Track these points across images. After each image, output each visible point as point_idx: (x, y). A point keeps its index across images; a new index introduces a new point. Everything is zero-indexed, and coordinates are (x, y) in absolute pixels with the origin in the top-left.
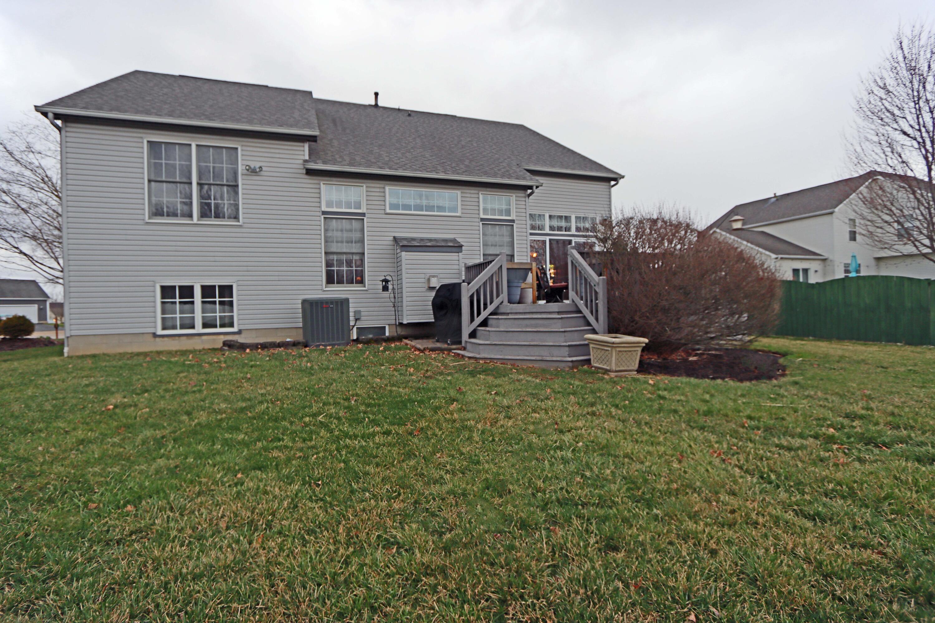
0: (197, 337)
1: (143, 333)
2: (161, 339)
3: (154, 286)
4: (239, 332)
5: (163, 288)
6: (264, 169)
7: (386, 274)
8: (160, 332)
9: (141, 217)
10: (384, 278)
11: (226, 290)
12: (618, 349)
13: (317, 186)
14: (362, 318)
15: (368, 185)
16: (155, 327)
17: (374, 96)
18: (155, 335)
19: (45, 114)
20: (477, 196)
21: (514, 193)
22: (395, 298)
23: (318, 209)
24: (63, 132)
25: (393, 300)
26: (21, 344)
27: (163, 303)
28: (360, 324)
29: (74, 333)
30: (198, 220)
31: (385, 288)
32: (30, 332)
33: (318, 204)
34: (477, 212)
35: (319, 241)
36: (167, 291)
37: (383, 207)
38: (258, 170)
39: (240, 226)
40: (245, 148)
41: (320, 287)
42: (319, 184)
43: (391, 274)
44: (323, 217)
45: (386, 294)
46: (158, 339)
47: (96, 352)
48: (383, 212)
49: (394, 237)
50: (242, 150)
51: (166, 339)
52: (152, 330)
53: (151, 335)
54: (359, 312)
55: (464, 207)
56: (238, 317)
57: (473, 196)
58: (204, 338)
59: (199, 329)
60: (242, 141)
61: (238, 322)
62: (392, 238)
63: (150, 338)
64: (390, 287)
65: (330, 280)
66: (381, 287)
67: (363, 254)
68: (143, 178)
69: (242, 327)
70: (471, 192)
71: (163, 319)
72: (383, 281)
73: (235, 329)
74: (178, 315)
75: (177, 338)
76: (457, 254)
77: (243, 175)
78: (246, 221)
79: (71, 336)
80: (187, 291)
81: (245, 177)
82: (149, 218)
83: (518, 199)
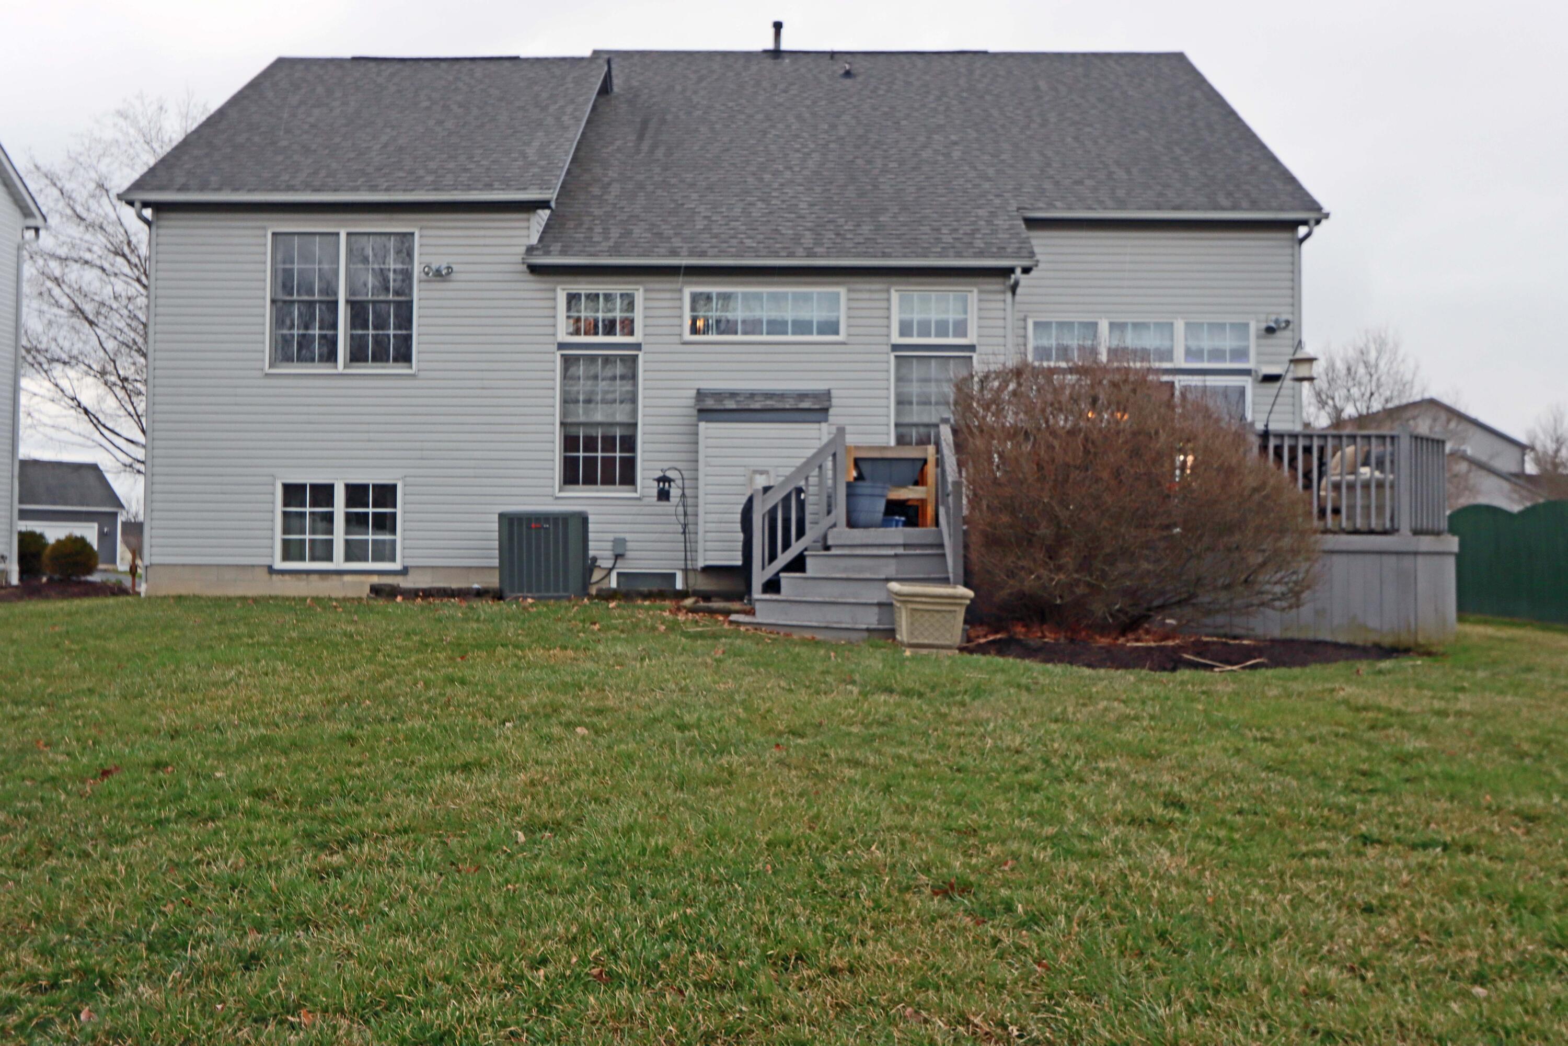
0: (335, 577)
1: (253, 566)
2: (280, 577)
3: (273, 485)
4: (405, 571)
5: (287, 488)
6: (455, 267)
7: (665, 465)
8: (279, 565)
9: (258, 364)
10: (660, 474)
11: (386, 494)
12: (910, 606)
13: (550, 295)
14: (629, 554)
15: (651, 286)
16: (272, 556)
17: (772, 31)
18: (271, 570)
19: (131, 203)
20: (884, 296)
21: (975, 284)
22: (685, 514)
23: (551, 339)
24: (154, 228)
25: (682, 518)
26: (76, 590)
27: (285, 514)
28: (625, 567)
29: (156, 560)
30: (345, 367)
31: (664, 495)
32: (91, 570)
33: (550, 330)
34: (884, 331)
35: (550, 401)
36: (293, 493)
37: (676, 330)
38: (444, 272)
39: (413, 376)
40: (425, 232)
41: (548, 491)
42: (554, 290)
43: (679, 465)
44: (558, 354)
45: (664, 506)
46: (275, 577)
47: (183, 591)
48: (676, 339)
49: (698, 390)
50: (421, 236)
51: (287, 577)
52: (266, 561)
53: (266, 569)
54: (624, 541)
55: (853, 321)
56: (403, 543)
57: (876, 296)
58: (347, 578)
59: (339, 562)
60: (420, 220)
61: (402, 553)
62: (694, 392)
63: (264, 574)
64: (675, 492)
65: (570, 478)
66: (655, 492)
67: (635, 425)
68: (264, 298)
69: (409, 562)
70: (869, 289)
71: (286, 543)
72: (659, 480)
73: (397, 566)
74: (307, 537)
75: (304, 577)
76: (816, 426)
77: (420, 281)
78: (424, 365)
79: (151, 565)
80: (323, 493)
81: (423, 285)
82: (271, 366)
83: (985, 296)
